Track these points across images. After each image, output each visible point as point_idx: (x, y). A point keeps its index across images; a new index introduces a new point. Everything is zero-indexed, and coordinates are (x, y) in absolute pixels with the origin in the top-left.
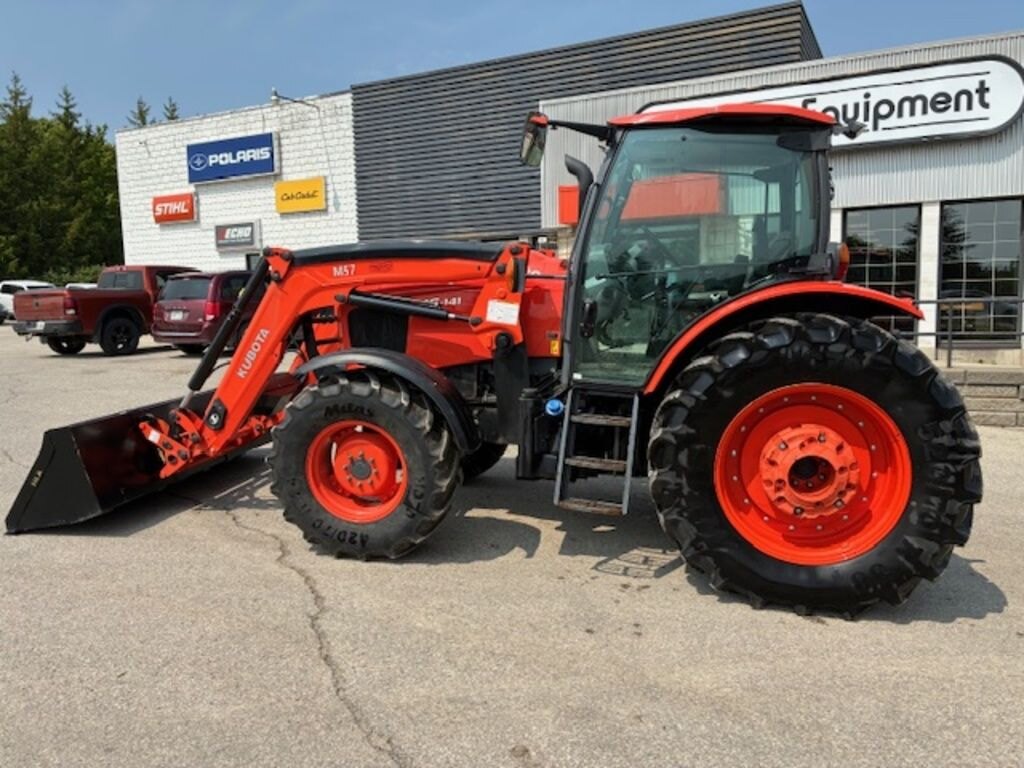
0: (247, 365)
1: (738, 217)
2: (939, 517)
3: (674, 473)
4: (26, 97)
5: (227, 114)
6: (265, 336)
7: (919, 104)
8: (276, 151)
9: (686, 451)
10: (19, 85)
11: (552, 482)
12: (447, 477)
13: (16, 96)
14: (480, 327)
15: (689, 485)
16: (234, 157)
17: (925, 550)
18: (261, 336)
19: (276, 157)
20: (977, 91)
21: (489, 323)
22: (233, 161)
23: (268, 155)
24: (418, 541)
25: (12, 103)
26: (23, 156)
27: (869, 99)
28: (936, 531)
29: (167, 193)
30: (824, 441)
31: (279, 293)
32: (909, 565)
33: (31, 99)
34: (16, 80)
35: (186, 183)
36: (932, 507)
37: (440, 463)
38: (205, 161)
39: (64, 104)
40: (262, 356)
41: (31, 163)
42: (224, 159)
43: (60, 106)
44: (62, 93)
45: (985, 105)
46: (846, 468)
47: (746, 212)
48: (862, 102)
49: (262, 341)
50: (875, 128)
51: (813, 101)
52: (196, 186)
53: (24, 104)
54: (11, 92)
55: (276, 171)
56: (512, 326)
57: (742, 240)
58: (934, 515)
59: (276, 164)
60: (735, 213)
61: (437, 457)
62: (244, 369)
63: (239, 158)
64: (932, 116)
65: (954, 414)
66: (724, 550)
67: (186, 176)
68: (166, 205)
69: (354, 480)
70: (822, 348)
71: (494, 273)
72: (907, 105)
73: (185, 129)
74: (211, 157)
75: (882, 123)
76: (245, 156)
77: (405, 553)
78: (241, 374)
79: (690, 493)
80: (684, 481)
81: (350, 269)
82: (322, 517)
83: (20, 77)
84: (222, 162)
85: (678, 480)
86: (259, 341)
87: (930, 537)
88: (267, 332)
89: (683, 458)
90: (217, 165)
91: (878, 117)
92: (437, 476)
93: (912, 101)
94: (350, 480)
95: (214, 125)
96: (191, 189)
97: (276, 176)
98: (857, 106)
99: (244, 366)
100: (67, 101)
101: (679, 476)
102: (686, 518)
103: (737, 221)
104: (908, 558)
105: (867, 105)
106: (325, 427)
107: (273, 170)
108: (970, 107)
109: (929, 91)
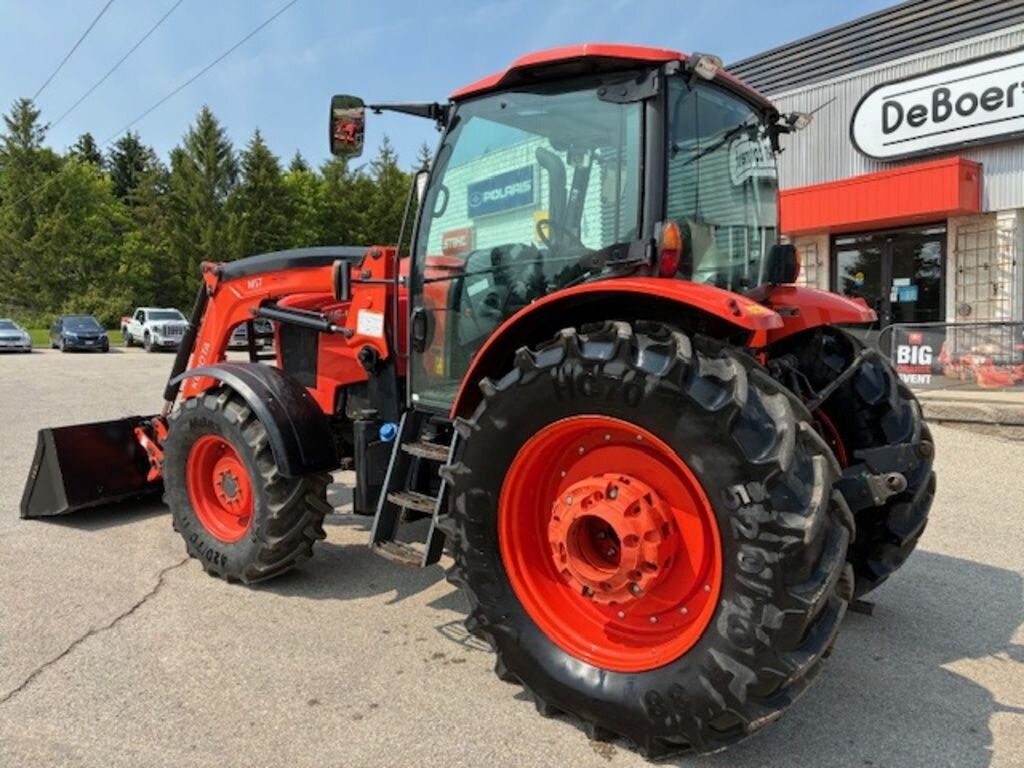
1: (995, 214)
2: (752, 629)
3: (453, 521)
4: (393, 155)
5: (499, 152)
8: (536, 182)
9: (463, 495)
10: (388, 145)
11: (370, 518)
12: (281, 502)
13: (386, 154)
14: (352, 340)
15: (469, 539)
16: (503, 193)
17: (736, 675)
18: (205, 349)
19: (536, 189)
21: (359, 335)
22: (502, 196)
23: (529, 187)
24: (262, 569)
25: (382, 161)
26: (388, 207)
28: (750, 651)
29: (452, 229)
30: (614, 499)
32: (715, 694)
33: (397, 156)
34: (386, 141)
35: (466, 218)
36: (743, 613)
37: (269, 486)
38: (481, 197)
39: (424, 158)
41: (394, 212)
42: (496, 195)
43: (420, 161)
44: (422, 148)
46: (636, 539)
47: (1006, 207)
49: (206, 353)
52: (475, 221)
53: (392, 160)
54: (382, 152)
55: (535, 201)
56: (377, 339)
58: (746, 625)
59: (535, 195)
61: (266, 480)
63: (507, 192)
65: (767, 473)
66: (506, 629)
67: (466, 213)
68: (450, 240)
69: (227, 496)
70: (596, 368)
73: (468, 170)
74: (486, 193)
76: (512, 190)
77: (260, 580)
79: (469, 550)
80: (462, 532)
81: (259, 281)
82: (198, 531)
83: (390, 138)
84: (494, 198)
85: (458, 531)
86: (204, 354)
87: (741, 658)
89: (461, 503)
90: (490, 201)
92: (270, 500)
94: (223, 496)
95: (489, 163)
96: (470, 223)
97: (535, 207)
100: (426, 156)
101: (459, 526)
102: (467, 581)
103: (994, 219)
104: (714, 683)
106: (197, 440)
107: (532, 202)
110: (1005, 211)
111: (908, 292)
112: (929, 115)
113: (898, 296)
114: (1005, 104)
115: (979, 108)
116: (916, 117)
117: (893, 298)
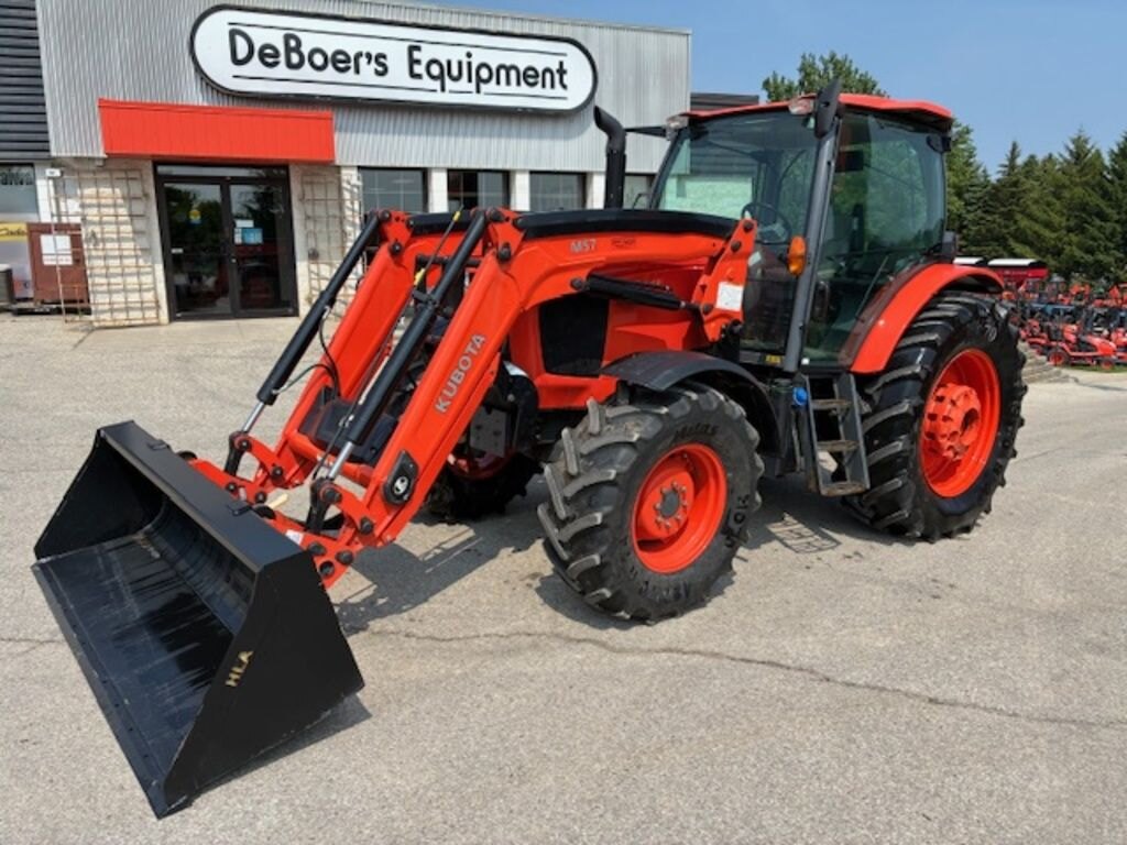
0: (450, 389)
1: (339, 168)
6: (478, 345)
7: (513, 74)
14: (711, 315)
18: (474, 346)
20: (558, 71)
21: (719, 310)
27: (471, 59)
31: (503, 277)
40: (474, 375)
45: (564, 87)
47: (349, 163)
48: (465, 60)
49: (474, 352)
50: (478, 91)
51: (418, 48)
56: (735, 313)
57: (347, 195)
60: (338, 162)
62: (446, 398)
64: (524, 88)
69: (662, 519)
71: (728, 250)
72: (503, 73)
75: (484, 87)
78: (441, 406)
81: (590, 244)
82: (646, 577)
86: (469, 354)
88: (482, 339)
91: (480, 80)
93: (508, 69)
98: (460, 63)
99: (445, 392)
103: (339, 173)
105: (469, 64)
108: (553, 86)
109: (522, 62)
110: (346, 167)
111: (252, 235)
112: (282, 59)
113: (243, 238)
114: (352, 70)
115: (330, 67)
116: (268, 56)
117: (238, 240)
